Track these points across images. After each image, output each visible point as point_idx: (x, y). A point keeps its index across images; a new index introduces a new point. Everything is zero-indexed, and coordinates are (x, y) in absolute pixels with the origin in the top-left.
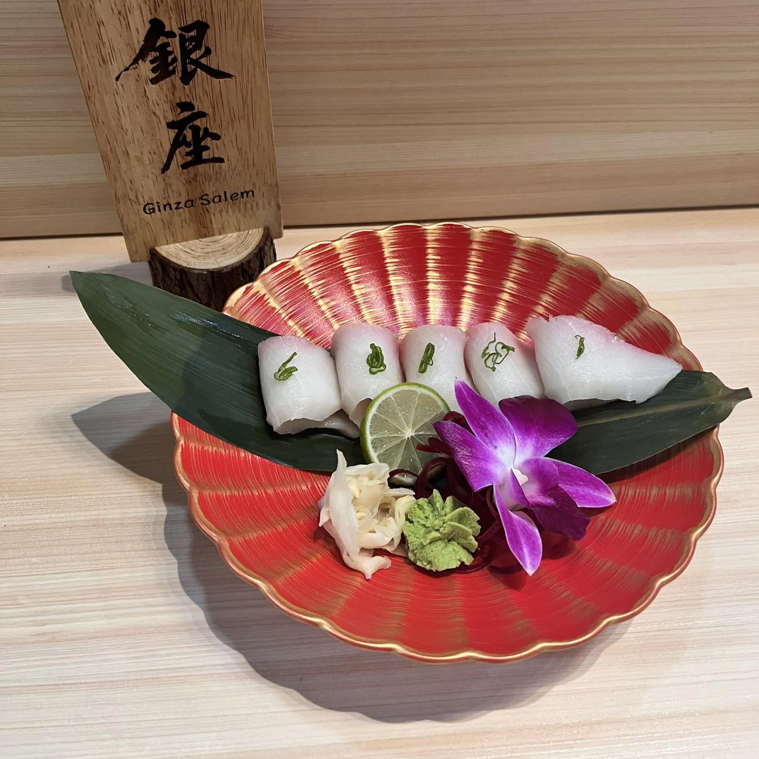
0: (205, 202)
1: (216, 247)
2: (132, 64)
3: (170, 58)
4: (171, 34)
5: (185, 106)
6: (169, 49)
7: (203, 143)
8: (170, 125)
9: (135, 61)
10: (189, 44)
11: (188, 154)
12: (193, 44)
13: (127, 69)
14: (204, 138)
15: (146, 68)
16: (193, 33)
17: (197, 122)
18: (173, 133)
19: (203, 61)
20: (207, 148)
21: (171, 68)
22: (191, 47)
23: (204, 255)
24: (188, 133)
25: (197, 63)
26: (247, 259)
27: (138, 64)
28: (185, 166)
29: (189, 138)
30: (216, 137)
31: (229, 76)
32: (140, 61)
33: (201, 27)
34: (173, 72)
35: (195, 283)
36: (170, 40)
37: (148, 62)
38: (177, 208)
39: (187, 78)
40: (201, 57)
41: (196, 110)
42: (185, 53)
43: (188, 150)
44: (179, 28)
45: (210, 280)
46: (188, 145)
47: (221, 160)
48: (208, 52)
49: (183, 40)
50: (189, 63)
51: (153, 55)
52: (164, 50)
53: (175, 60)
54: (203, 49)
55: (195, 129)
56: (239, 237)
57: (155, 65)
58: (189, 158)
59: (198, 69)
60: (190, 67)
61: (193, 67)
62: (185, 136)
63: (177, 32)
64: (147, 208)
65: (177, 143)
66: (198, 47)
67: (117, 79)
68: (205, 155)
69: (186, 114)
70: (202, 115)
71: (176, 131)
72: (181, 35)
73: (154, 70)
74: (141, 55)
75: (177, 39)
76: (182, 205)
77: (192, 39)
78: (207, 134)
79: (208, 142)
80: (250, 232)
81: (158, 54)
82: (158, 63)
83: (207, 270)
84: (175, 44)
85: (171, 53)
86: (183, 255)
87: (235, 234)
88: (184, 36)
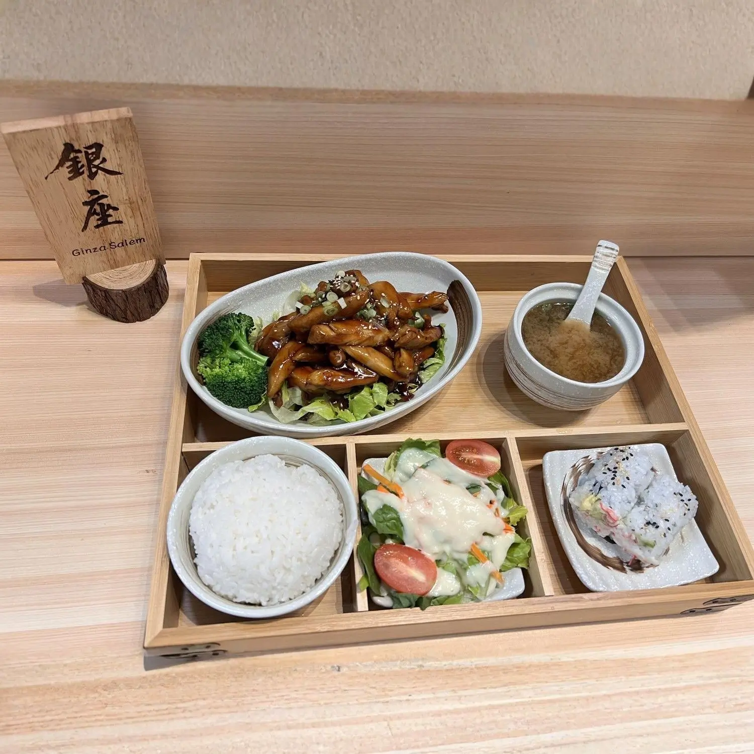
1: (126, 274)
2: (55, 170)
3: (80, 165)
4: (79, 151)
5: (93, 192)
6: (78, 160)
7: (108, 213)
8: (85, 203)
9: (57, 168)
11: (98, 220)
12: (94, 156)
13: (51, 173)
14: (107, 210)
15: (65, 171)
16: (94, 150)
17: (104, 201)
18: (87, 208)
19: (101, 166)
20: (111, 216)
21: (81, 171)
22: (92, 158)
23: (119, 279)
24: (97, 208)
25: (97, 167)
26: (147, 281)
28: (97, 227)
29: (98, 210)
30: (116, 209)
31: (119, 173)
32: (60, 168)
33: (99, 146)
34: (83, 172)
35: (115, 298)
36: (79, 155)
37: (65, 168)
39: (92, 176)
40: (99, 164)
41: (100, 195)
42: (90, 162)
43: (98, 217)
44: (84, 148)
45: (124, 296)
46: (98, 214)
47: (120, 222)
48: (104, 160)
49: (87, 154)
50: (93, 167)
51: (69, 164)
52: (75, 161)
53: (83, 166)
54: (101, 159)
55: (102, 205)
56: (140, 267)
57: (70, 169)
58: (100, 222)
59: (99, 171)
60: (94, 170)
61: (96, 169)
62: (95, 210)
63: (83, 150)
65: (91, 213)
66: (98, 157)
67: (46, 178)
68: (110, 220)
69: (96, 196)
70: (105, 197)
71: (89, 207)
72: (85, 152)
73: (69, 172)
74: (61, 164)
75: (83, 154)
77: (93, 153)
78: (109, 207)
79: (111, 212)
80: (147, 263)
81: (71, 163)
82: (72, 168)
83: (122, 290)
84: (82, 157)
85: (80, 162)
86: (104, 280)
87: (137, 265)
88: (88, 152)
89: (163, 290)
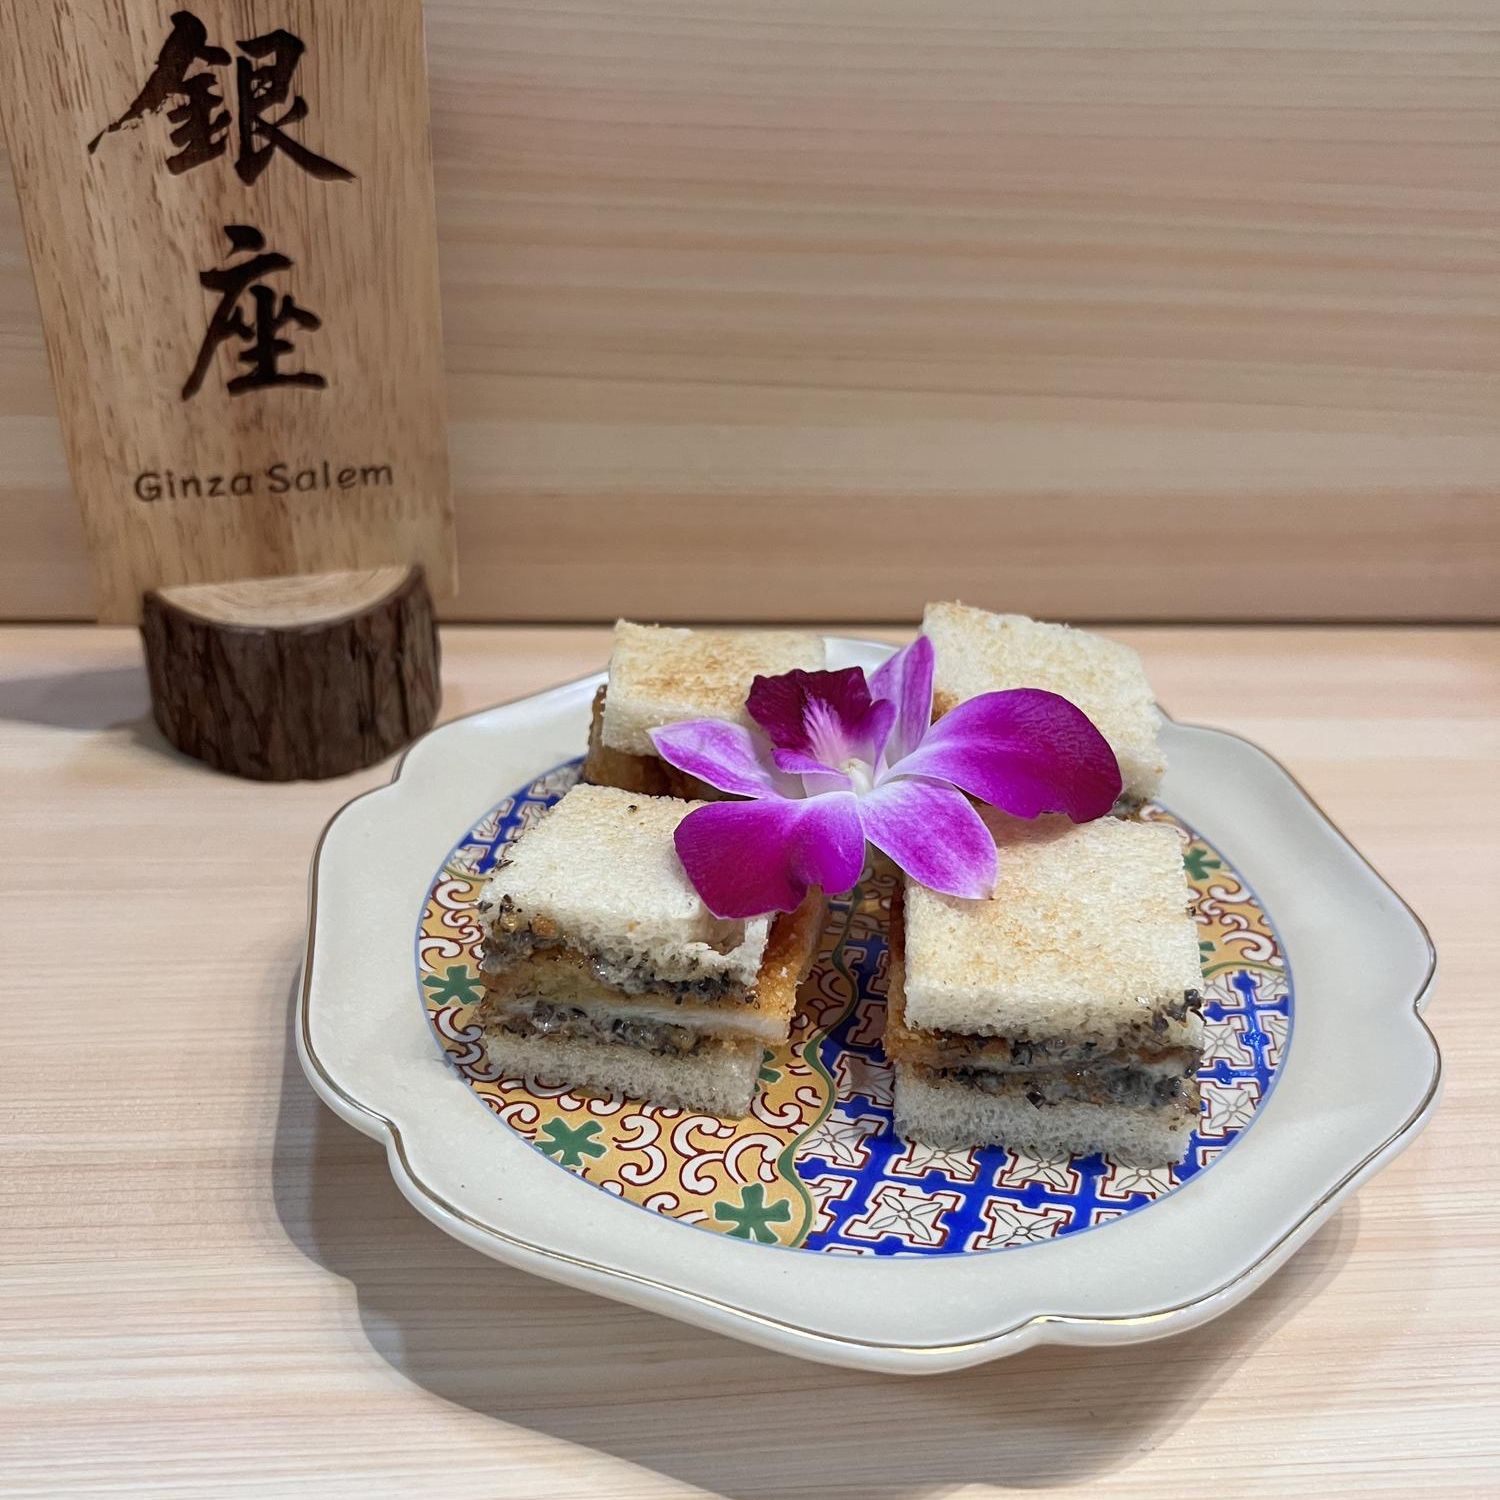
0: (278, 484)
1: (296, 593)
3: (215, 113)
4: (219, 56)
5: (244, 236)
6: (213, 90)
7: (280, 334)
8: (209, 279)
9: (136, 109)
10: (260, 86)
11: (245, 356)
12: (268, 85)
13: (115, 126)
14: (280, 322)
15: (157, 130)
16: (269, 60)
17: (270, 280)
18: (212, 299)
19: (289, 129)
20: (286, 346)
21: (215, 138)
22: (262, 91)
24: (247, 304)
25: (273, 132)
26: (365, 613)
27: (141, 117)
28: (236, 386)
29: (249, 317)
30: (309, 321)
31: (341, 173)
32: (146, 112)
33: (287, 46)
34: (220, 148)
36: (215, 69)
37: (163, 116)
38: (212, 493)
39: (250, 166)
40: (285, 120)
41: (267, 250)
42: (250, 105)
43: (246, 346)
44: (238, 44)
46: (246, 333)
47: (315, 380)
48: (301, 109)
49: (244, 70)
50: (259, 131)
51: (176, 100)
52: (200, 92)
53: (225, 118)
54: (289, 102)
55: (264, 296)
56: (351, 579)
57: (179, 125)
58: (246, 368)
59: (278, 151)
60: (259, 142)
61: (266, 142)
62: (239, 311)
63: (234, 52)
64: (144, 483)
65: (223, 324)
66: (277, 94)
67: (92, 147)
68: (284, 364)
69: (245, 256)
70: (279, 261)
71: (221, 295)
72: (241, 61)
73: (176, 136)
74: (148, 99)
75: (233, 68)
76: (223, 486)
77: (265, 73)
78: (291, 310)
79: (292, 331)
80: (379, 572)
81: (187, 99)
82: (185, 122)
83: (268, 629)
84: (227, 81)
85: (218, 100)
86: (217, 604)
87: (345, 574)
88: (248, 63)
89: (418, 683)
